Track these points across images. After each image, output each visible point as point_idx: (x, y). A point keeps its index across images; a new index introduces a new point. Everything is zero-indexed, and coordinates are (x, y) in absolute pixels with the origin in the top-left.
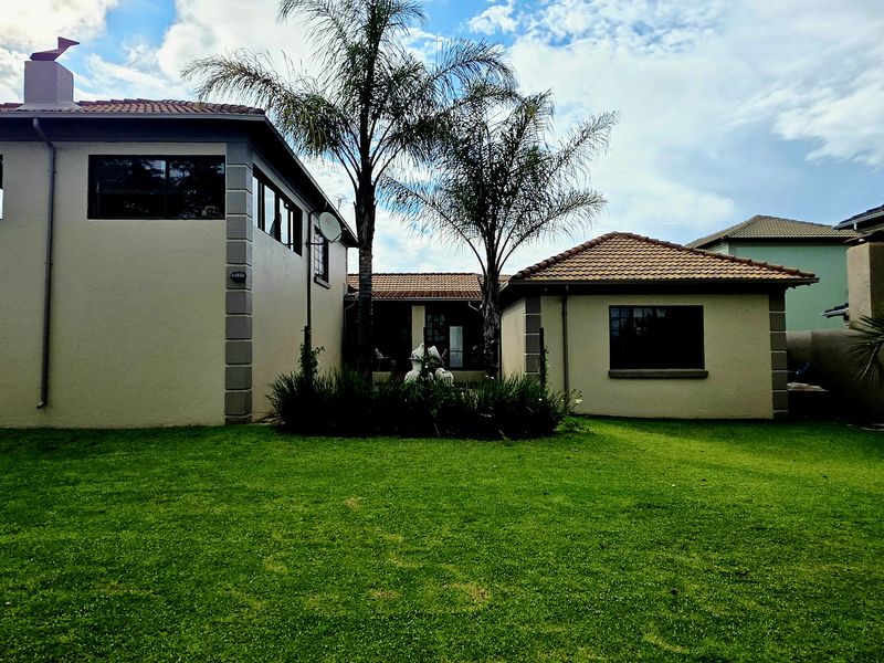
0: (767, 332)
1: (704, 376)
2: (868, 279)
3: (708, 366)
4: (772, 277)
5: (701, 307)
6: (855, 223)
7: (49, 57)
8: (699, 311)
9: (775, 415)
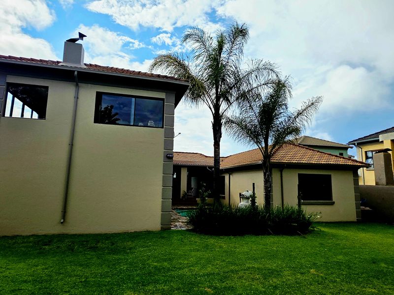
0: (353, 186)
1: (333, 203)
2: (383, 166)
3: (334, 199)
4: (354, 164)
5: (330, 175)
6: (356, 143)
7: (73, 41)
8: (330, 176)
9: (357, 219)
